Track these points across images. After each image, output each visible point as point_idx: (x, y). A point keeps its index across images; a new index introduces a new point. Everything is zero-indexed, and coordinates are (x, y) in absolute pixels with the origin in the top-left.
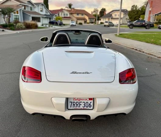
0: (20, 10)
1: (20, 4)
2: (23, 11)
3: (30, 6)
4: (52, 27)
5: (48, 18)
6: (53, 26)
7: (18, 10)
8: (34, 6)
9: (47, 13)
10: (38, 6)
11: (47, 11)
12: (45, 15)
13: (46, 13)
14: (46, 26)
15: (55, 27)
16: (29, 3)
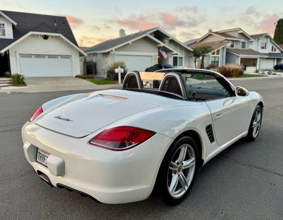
0: (223, 48)
1: (226, 40)
2: (227, 49)
3: (243, 40)
4: (275, 74)
5: (274, 59)
6: (278, 73)
7: (220, 48)
8: (250, 40)
9: (275, 51)
10: (259, 39)
11: (274, 47)
12: (270, 54)
13: (272, 51)
14: (263, 74)
15: (280, 75)
16: (240, 36)
